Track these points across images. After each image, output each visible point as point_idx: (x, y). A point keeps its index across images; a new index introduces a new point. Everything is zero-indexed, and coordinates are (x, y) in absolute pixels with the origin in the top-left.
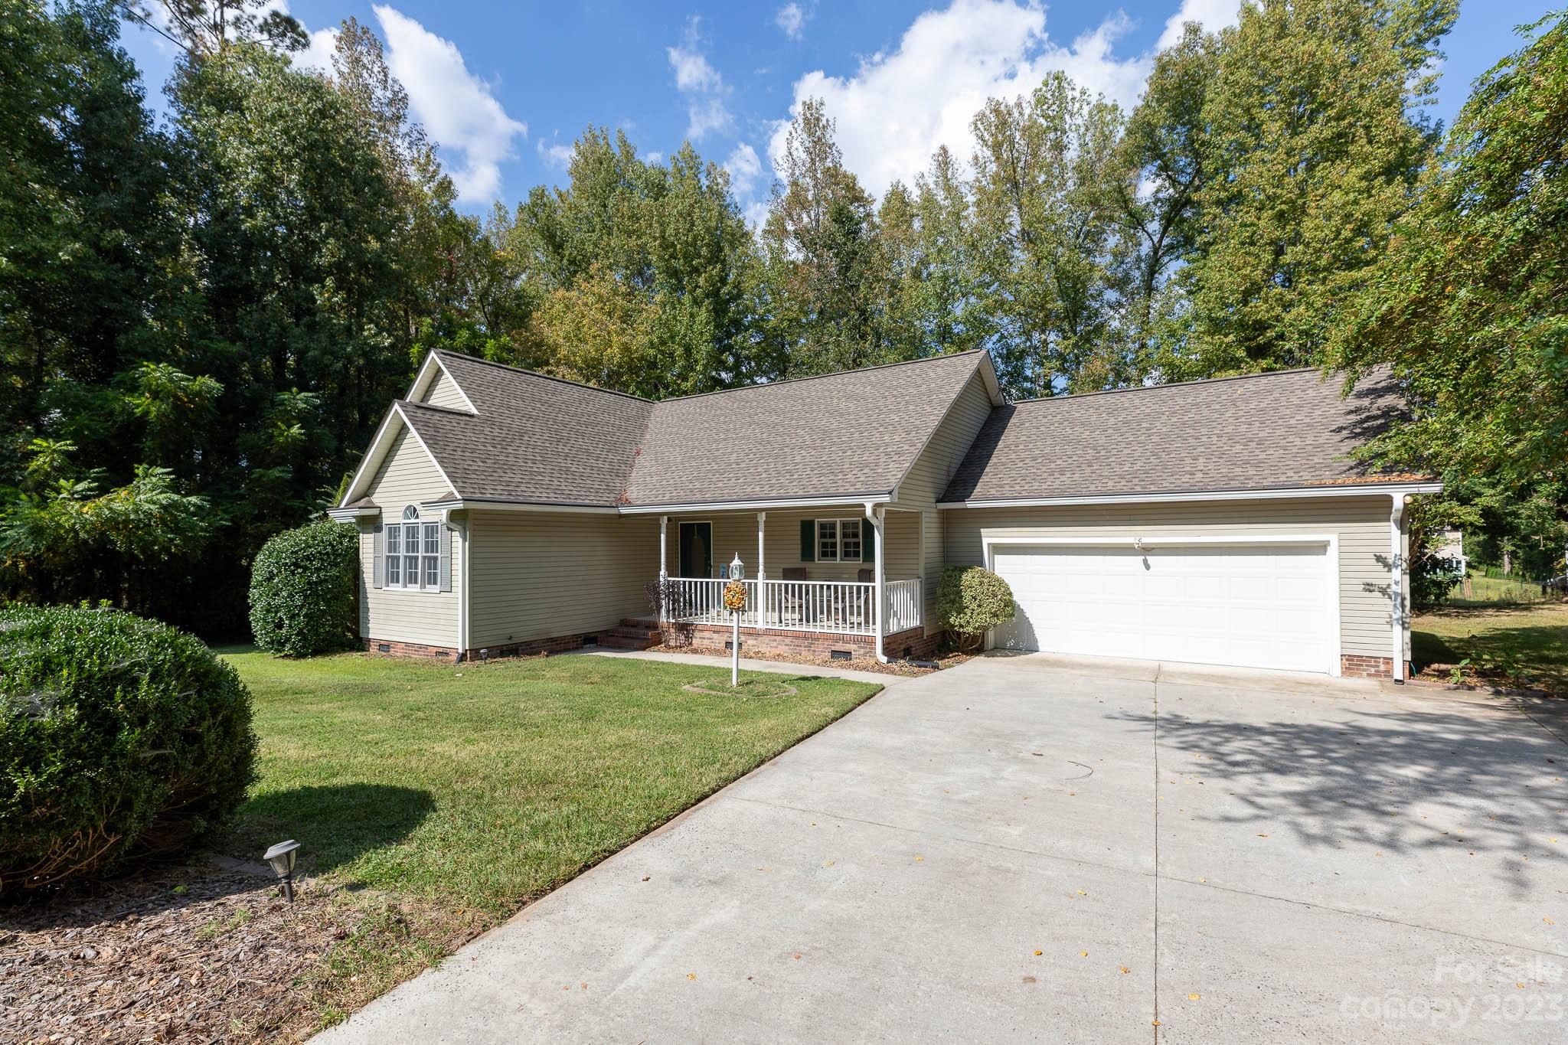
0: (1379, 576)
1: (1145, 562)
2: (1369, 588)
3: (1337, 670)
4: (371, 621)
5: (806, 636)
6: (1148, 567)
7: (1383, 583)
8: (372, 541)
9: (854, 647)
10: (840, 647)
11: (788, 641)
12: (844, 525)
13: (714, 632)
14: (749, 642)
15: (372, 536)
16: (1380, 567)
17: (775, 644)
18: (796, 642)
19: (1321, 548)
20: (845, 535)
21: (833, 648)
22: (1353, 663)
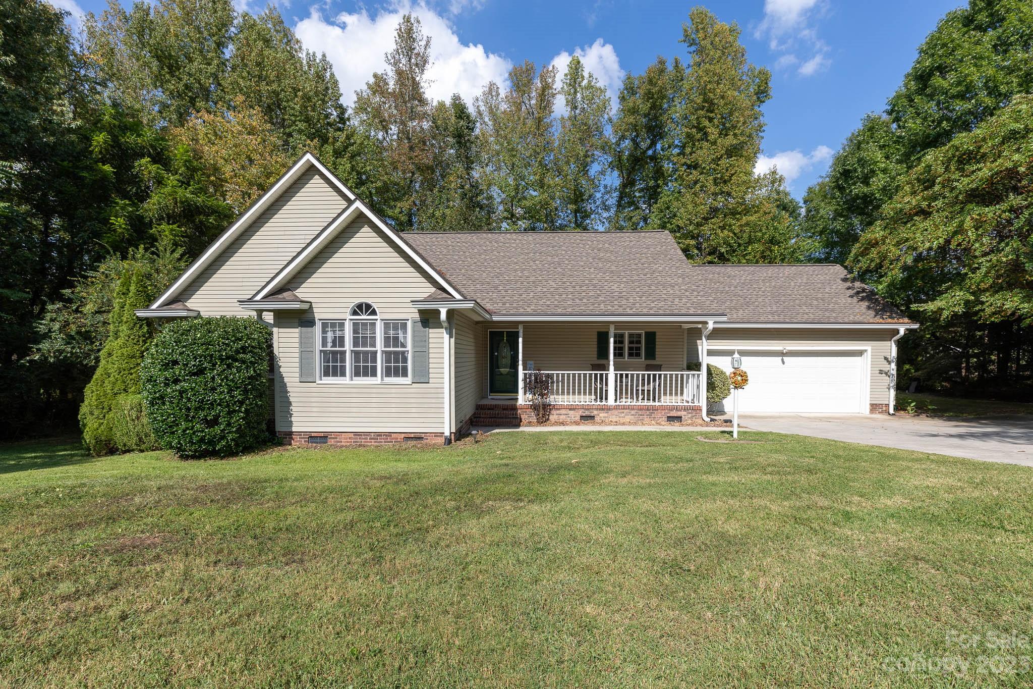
0: (885, 367)
1: (783, 360)
2: (881, 372)
3: (868, 410)
4: (295, 414)
5: (648, 408)
6: (783, 363)
7: (886, 370)
8: (297, 335)
9: (685, 413)
10: (674, 413)
11: (633, 412)
12: (630, 335)
13: (570, 409)
14: (601, 415)
15: (297, 330)
16: (885, 362)
17: (623, 415)
18: (640, 413)
19: (860, 353)
20: (631, 342)
21: (669, 415)
22: (874, 407)
